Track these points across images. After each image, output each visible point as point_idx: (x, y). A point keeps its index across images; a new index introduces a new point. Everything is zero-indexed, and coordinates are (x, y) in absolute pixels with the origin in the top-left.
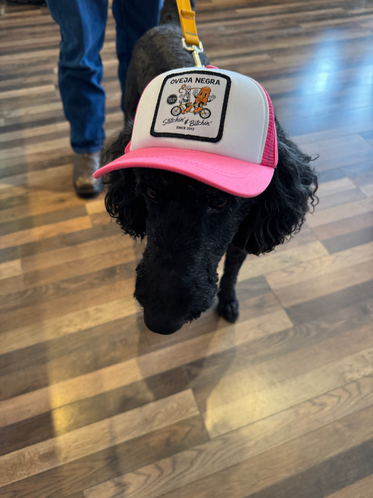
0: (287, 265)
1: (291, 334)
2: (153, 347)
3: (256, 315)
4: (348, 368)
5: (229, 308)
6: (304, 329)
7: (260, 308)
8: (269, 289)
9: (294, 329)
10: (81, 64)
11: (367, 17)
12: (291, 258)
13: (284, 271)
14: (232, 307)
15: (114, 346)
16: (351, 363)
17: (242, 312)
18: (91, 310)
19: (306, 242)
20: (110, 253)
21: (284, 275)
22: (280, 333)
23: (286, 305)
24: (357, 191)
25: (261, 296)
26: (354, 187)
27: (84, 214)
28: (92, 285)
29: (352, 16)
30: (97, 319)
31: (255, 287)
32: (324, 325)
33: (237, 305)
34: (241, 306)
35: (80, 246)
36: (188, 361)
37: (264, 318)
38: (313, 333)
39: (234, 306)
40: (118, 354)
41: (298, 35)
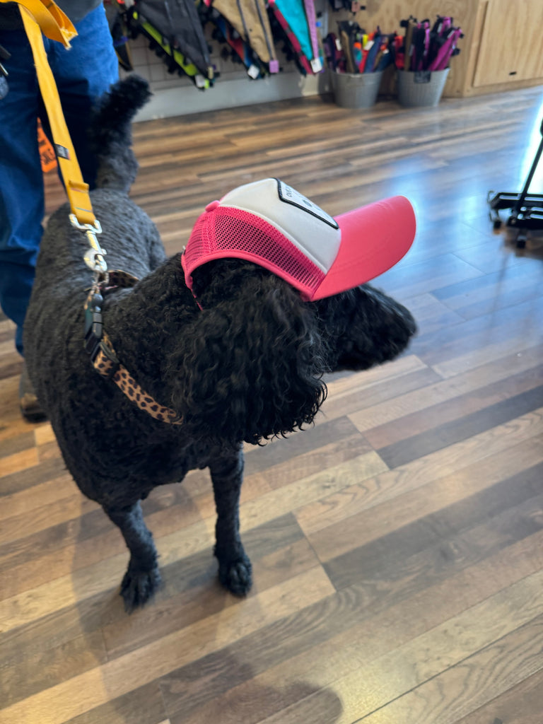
0: (328, 492)
1: (333, 605)
2: (112, 652)
3: (279, 581)
4: (422, 656)
5: (235, 573)
6: (353, 596)
7: (286, 568)
8: (300, 535)
9: (337, 596)
10: (9, 244)
11: (438, 144)
12: (333, 480)
13: (323, 502)
14: (239, 571)
15: (51, 656)
16: (425, 646)
17: (257, 578)
18: (22, 597)
19: (356, 455)
20: (61, 501)
21: (323, 509)
22: (316, 606)
23: (324, 559)
24: (429, 371)
25: (288, 548)
26: (425, 366)
27: (31, 445)
28: (29, 557)
29: (418, 144)
30: (29, 612)
31: (279, 534)
32: (383, 585)
33: (248, 567)
34: (255, 567)
35: (16, 495)
36: (167, 671)
37: (291, 584)
38: (367, 601)
39: (243, 568)
40: (56, 668)
41: (347, 175)
